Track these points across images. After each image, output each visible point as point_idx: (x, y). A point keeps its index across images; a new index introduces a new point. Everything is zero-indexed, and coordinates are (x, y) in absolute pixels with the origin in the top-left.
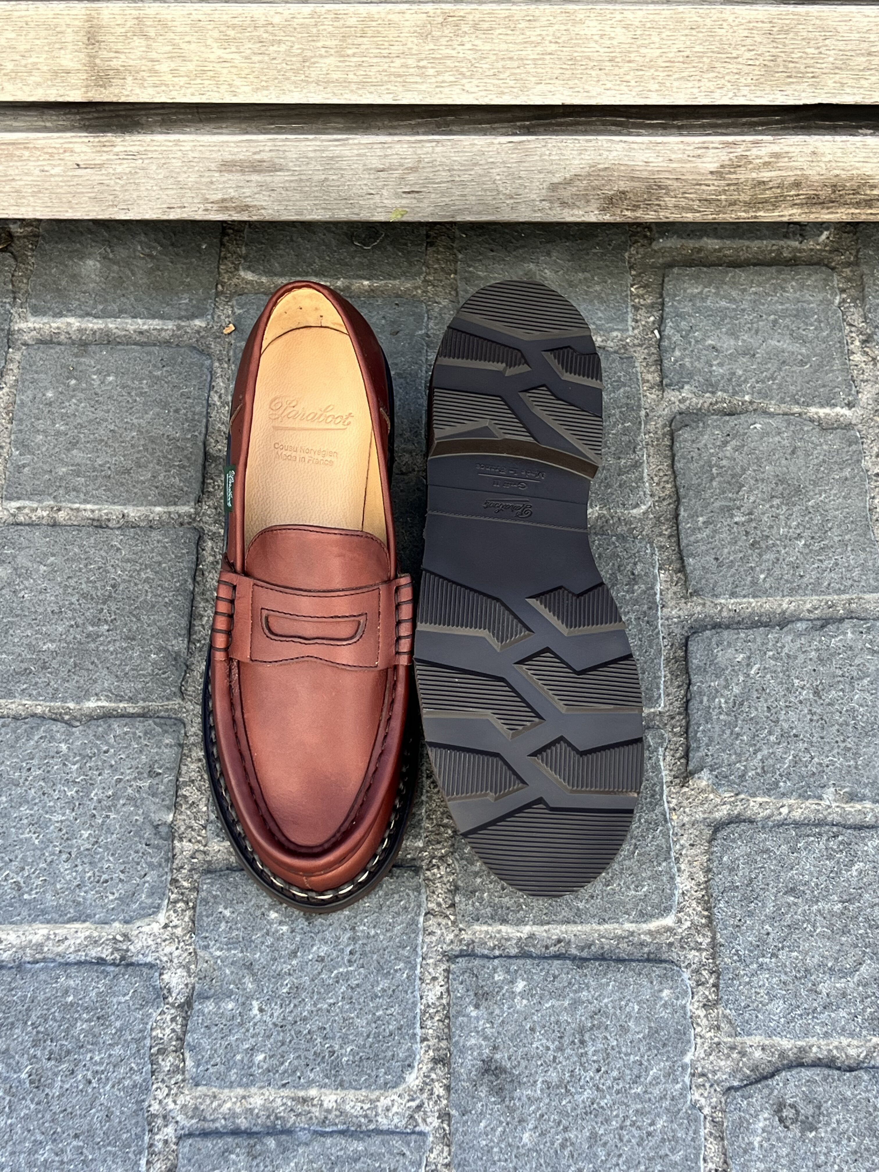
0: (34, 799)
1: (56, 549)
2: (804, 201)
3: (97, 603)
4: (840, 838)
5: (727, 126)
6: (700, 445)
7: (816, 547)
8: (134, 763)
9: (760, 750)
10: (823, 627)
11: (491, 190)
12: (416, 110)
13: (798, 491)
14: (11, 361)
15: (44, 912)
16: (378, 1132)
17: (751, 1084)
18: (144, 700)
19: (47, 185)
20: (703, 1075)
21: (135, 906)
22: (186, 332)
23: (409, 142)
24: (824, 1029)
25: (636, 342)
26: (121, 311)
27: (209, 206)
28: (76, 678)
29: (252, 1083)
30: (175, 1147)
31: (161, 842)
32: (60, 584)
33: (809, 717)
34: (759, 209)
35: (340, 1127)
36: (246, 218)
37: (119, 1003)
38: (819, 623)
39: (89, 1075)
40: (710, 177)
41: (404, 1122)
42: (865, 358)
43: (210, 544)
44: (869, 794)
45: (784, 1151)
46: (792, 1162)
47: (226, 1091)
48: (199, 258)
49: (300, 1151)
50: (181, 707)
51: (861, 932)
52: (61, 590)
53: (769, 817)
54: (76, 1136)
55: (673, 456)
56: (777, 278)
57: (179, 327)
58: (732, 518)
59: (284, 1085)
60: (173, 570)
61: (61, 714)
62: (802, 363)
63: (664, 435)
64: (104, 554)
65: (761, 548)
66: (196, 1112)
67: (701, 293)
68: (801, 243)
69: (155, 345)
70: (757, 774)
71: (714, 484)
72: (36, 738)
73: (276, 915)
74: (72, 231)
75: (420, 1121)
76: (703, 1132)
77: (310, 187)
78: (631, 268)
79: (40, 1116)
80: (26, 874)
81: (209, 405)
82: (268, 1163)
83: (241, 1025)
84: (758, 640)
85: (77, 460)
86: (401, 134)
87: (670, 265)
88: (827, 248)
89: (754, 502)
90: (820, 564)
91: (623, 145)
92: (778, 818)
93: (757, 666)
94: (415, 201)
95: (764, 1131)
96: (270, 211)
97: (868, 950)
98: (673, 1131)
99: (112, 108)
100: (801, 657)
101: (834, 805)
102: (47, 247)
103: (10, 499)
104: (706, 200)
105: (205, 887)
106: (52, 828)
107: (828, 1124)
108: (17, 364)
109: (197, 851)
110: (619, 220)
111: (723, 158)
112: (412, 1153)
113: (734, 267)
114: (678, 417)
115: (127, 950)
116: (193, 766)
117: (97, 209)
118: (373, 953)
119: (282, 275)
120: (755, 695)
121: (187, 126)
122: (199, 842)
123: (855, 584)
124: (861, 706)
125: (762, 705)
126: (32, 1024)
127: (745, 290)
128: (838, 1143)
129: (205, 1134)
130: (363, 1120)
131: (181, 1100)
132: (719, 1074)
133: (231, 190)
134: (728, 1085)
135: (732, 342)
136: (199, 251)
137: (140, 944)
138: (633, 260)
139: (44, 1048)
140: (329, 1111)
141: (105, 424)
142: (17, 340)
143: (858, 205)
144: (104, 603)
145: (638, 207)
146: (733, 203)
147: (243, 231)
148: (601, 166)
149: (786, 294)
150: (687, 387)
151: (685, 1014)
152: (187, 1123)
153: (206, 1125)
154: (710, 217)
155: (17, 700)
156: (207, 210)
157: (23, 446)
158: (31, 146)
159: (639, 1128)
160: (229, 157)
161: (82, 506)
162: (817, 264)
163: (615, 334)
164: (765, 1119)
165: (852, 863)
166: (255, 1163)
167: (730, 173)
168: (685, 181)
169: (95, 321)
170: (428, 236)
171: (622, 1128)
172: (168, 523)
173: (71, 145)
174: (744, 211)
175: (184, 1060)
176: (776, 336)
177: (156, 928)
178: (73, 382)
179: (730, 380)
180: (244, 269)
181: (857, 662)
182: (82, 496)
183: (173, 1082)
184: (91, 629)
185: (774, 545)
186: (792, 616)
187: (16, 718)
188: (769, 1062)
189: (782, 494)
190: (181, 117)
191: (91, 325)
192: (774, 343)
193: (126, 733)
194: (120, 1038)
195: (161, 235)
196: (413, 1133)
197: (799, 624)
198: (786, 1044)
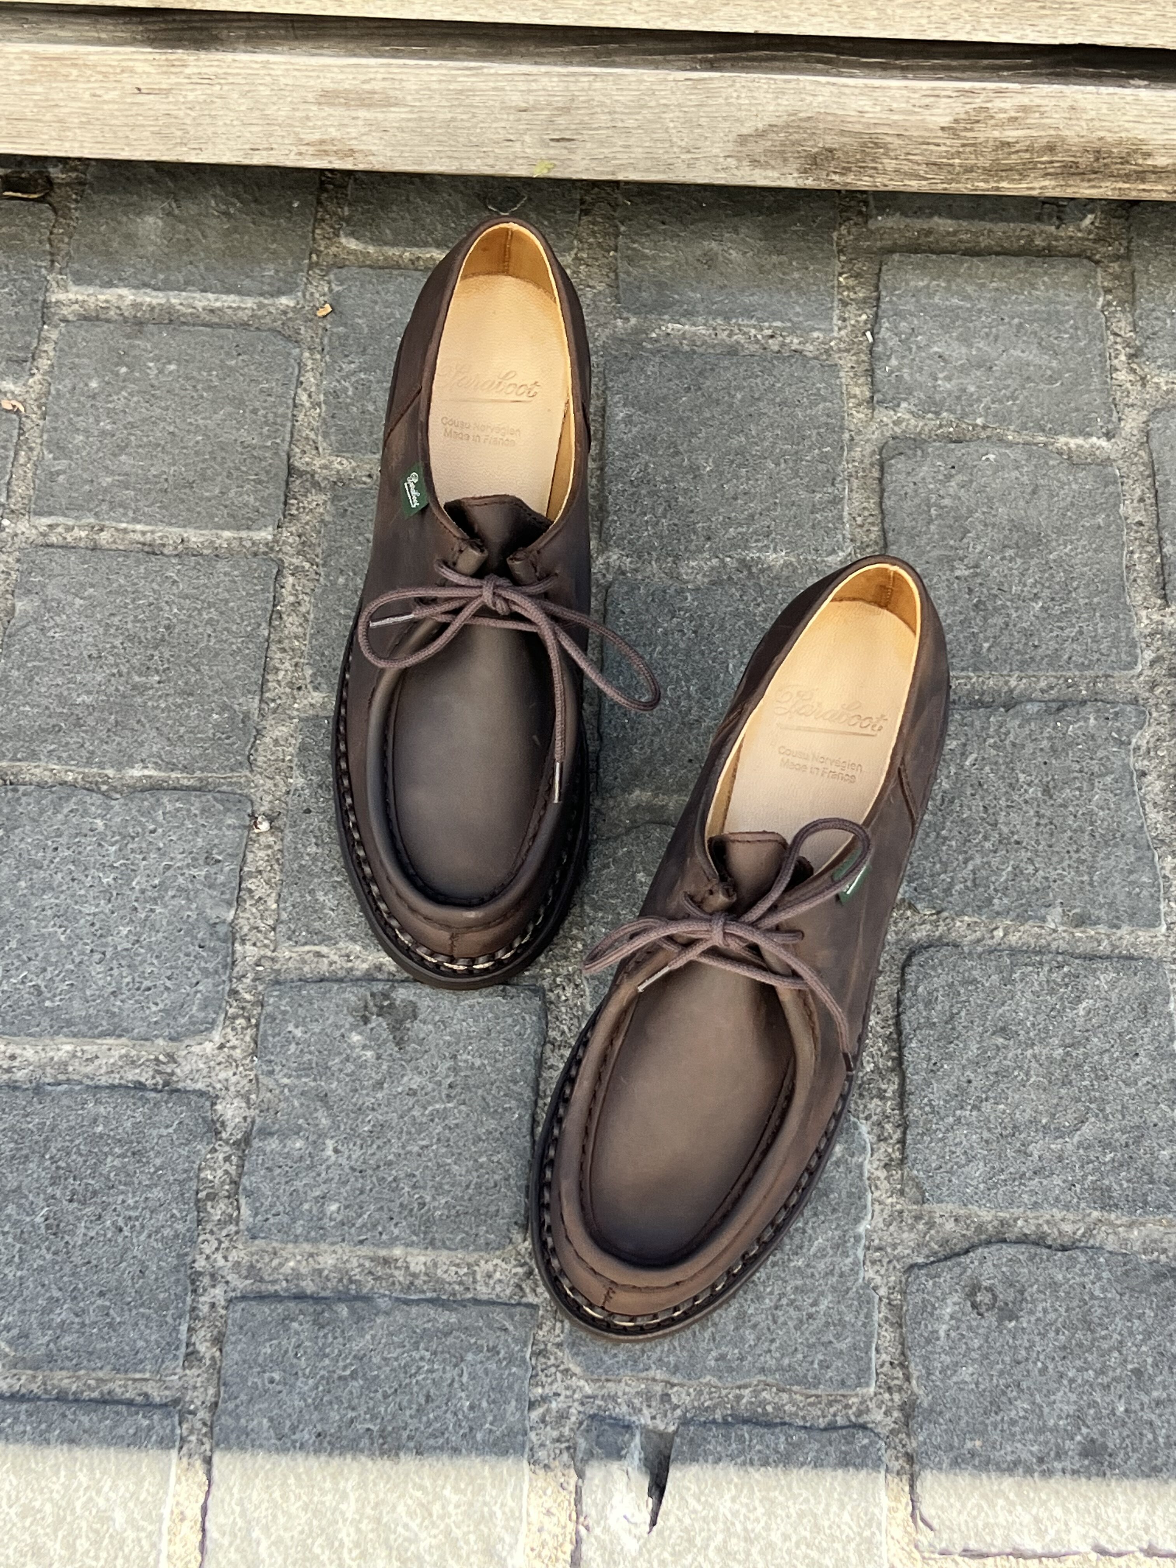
0: (60, 885)
1: (96, 579)
2: (1059, 171)
3: (146, 647)
4: (1066, 969)
5: (964, 69)
6: (917, 479)
7: (1056, 611)
8: (187, 847)
9: (971, 858)
10: (1059, 710)
11: (663, 141)
12: (571, 34)
13: (1037, 540)
14: (47, 340)
15: (69, 1023)
16: (476, 1302)
17: (939, 1261)
18: (202, 770)
19: (98, 114)
20: (879, 1249)
21: (183, 1021)
22: (270, 313)
23: (559, 75)
24: (1034, 1199)
25: (842, 346)
26: (187, 283)
27: (303, 149)
28: (118, 739)
29: (323, 1238)
30: (223, 1312)
31: (218, 943)
32: (99, 622)
33: (1035, 820)
34: (1002, 179)
35: (429, 1295)
36: (349, 167)
37: (161, 1136)
38: (1054, 705)
39: (121, 1223)
40: (940, 133)
41: (508, 1292)
42: (1131, 377)
43: (291, 580)
44: (1105, 917)
45: (976, 1343)
46: (986, 1356)
47: (290, 1246)
48: (289, 219)
49: (378, 1321)
50: (249, 781)
51: (1086, 1083)
52: (101, 631)
53: (979, 941)
54: (102, 1294)
55: (883, 491)
56: (1026, 272)
57: (261, 306)
58: (952, 571)
59: (361, 1242)
60: (243, 610)
61: (97, 783)
62: (1051, 380)
63: (872, 465)
64: (156, 587)
65: (986, 610)
66: (252, 1271)
67: (927, 287)
68: (1058, 228)
69: (229, 327)
70: (967, 887)
71: (932, 527)
72: (66, 811)
73: (359, 1037)
74: (128, 179)
75: (528, 1290)
76: (877, 1317)
77: (433, 128)
78: (841, 251)
79: (57, 1268)
80: (49, 976)
81: (295, 406)
82: (338, 1334)
83: (311, 1167)
84: (977, 723)
85: (127, 469)
86: (549, 64)
87: (891, 251)
88: (1091, 236)
89: (982, 552)
90: (1059, 632)
91: (832, 88)
92: (990, 942)
93: (974, 756)
94: (565, 152)
95: (952, 1318)
96: (381, 159)
97: (1092, 1106)
98: (839, 1313)
99: (184, 17)
100: (1030, 747)
101: (1061, 928)
102: (95, 197)
103: (40, 514)
104: (935, 164)
105: (271, 1000)
106: (82, 921)
107: (1031, 1312)
108: (52, 345)
109: (264, 957)
110: (824, 186)
111: (957, 110)
112: (516, 1328)
113: (972, 256)
114: (891, 442)
115: (173, 1074)
116: (262, 854)
117: (161, 147)
118: (478, 1087)
119: (394, 244)
120: (969, 791)
121: (278, 44)
122: (266, 946)
123: (1103, 658)
124: (1102, 808)
125: (978, 804)
126: (51, 1158)
127: (983, 285)
128: (1043, 1336)
129: (261, 1297)
130: (457, 1287)
131: (233, 1256)
132: (900, 1248)
133: (332, 130)
134: (910, 1261)
135: (964, 350)
136: (290, 210)
137: (188, 1067)
138: (843, 242)
139: (66, 1188)
140: (415, 1275)
141: (162, 424)
142: (55, 314)
143: (1127, 177)
144: (156, 648)
145: (849, 169)
146: (970, 170)
147: (345, 187)
148: (802, 115)
149: (1034, 292)
150: (904, 405)
151: (862, 1174)
152: (241, 1284)
153: (263, 1288)
154: (940, 186)
155: (43, 764)
156: (300, 154)
157: (59, 448)
158: (81, 62)
159: (798, 1309)
160: (329, 85)
161: (130, 527)
162: (1078, 255)
163: (815, 334)
164: (955, 1304)
165: (1079, 1000)
166: (321, 1334)
167: (966, 129)
168: (909, 138)
169: (154, 293)
170: (582, 202)
171: (776, 1308)
172: (238, 552)
173: (131, 64)
174: (984, 181)
175: (238, 1209)
176: (1021, 345)
177: (209, 1047)
178: (124, 370)
179: (958, 398)
180: (346, 235)
181: (1100, 754)
182: (131, 514)
183: (224, 1233)
184: (137, 679)
185: (1004, 606)
186: (1021, 694)
187: (40, 786)
188: (964, 1236)
189: (1017, 544)
190: (271, 32)
191: (148, 299)
192: (1018, 353)
193: (178, 810)
194: (160, 1177)
195: (240, 189)
196: (519, 1304)
197: (1029, 706)
198: (986, 1215)
